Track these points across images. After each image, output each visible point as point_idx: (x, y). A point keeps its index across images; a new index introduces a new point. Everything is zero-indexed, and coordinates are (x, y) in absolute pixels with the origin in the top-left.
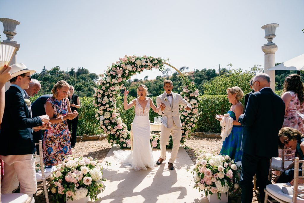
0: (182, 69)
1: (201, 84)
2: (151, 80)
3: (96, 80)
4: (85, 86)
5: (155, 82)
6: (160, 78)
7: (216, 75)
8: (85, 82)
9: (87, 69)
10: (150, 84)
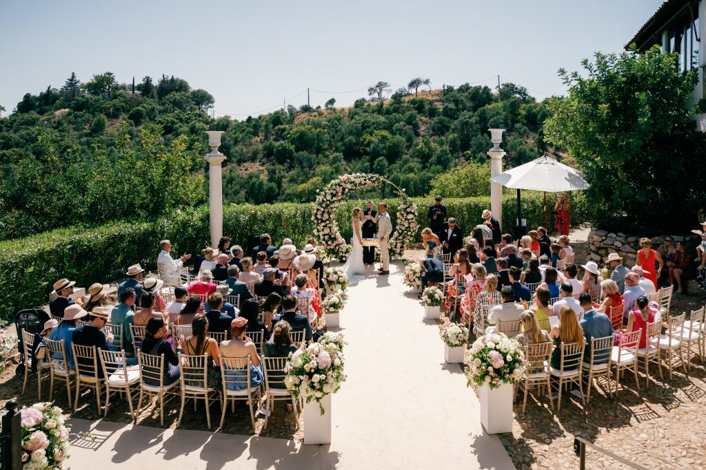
0: (414, 83)
1: (457, 119)
2: (343, 110)
3: (207, 106)
4: (181, 120)
5: (352, 114)
6: (362, 105)
7: (492, 100)
8: (180, 113)
10: (339, 119)
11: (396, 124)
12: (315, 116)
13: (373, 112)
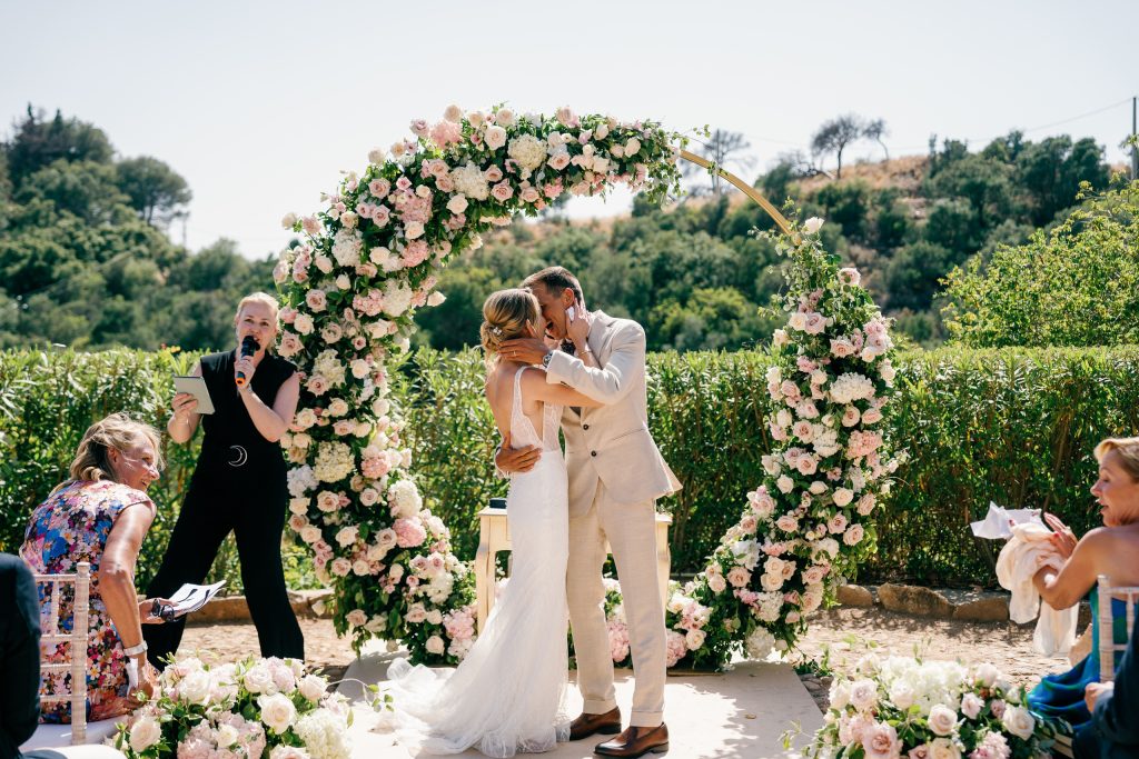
0: (832, 136)
2: (595, 224)
3: (169, 213)
4: (81, 253)
5: (623, 238)
7: (1105, 183)
8: (77, 226)
9: (96, 126)
10: (581, 253)
11: (770, 270)
12: (504, 242)
13: (694, 230)
